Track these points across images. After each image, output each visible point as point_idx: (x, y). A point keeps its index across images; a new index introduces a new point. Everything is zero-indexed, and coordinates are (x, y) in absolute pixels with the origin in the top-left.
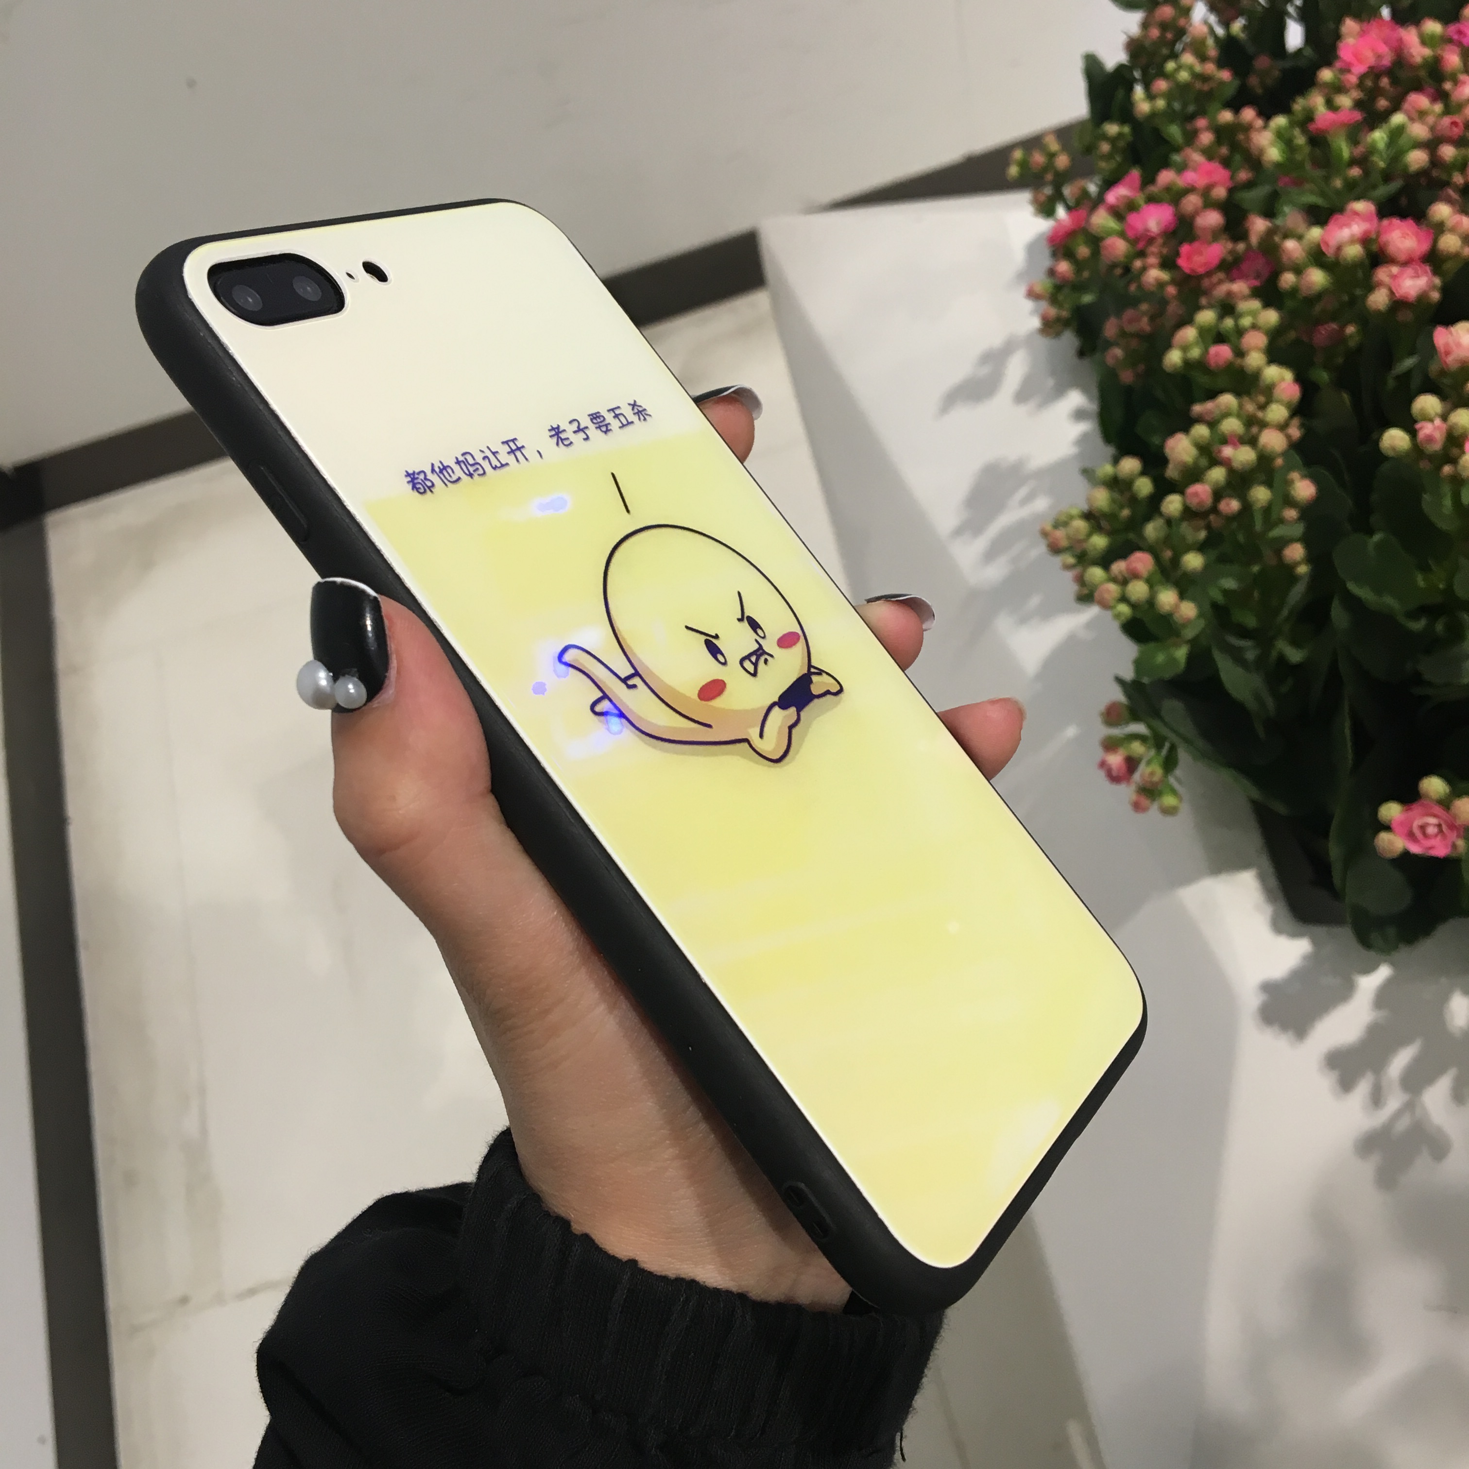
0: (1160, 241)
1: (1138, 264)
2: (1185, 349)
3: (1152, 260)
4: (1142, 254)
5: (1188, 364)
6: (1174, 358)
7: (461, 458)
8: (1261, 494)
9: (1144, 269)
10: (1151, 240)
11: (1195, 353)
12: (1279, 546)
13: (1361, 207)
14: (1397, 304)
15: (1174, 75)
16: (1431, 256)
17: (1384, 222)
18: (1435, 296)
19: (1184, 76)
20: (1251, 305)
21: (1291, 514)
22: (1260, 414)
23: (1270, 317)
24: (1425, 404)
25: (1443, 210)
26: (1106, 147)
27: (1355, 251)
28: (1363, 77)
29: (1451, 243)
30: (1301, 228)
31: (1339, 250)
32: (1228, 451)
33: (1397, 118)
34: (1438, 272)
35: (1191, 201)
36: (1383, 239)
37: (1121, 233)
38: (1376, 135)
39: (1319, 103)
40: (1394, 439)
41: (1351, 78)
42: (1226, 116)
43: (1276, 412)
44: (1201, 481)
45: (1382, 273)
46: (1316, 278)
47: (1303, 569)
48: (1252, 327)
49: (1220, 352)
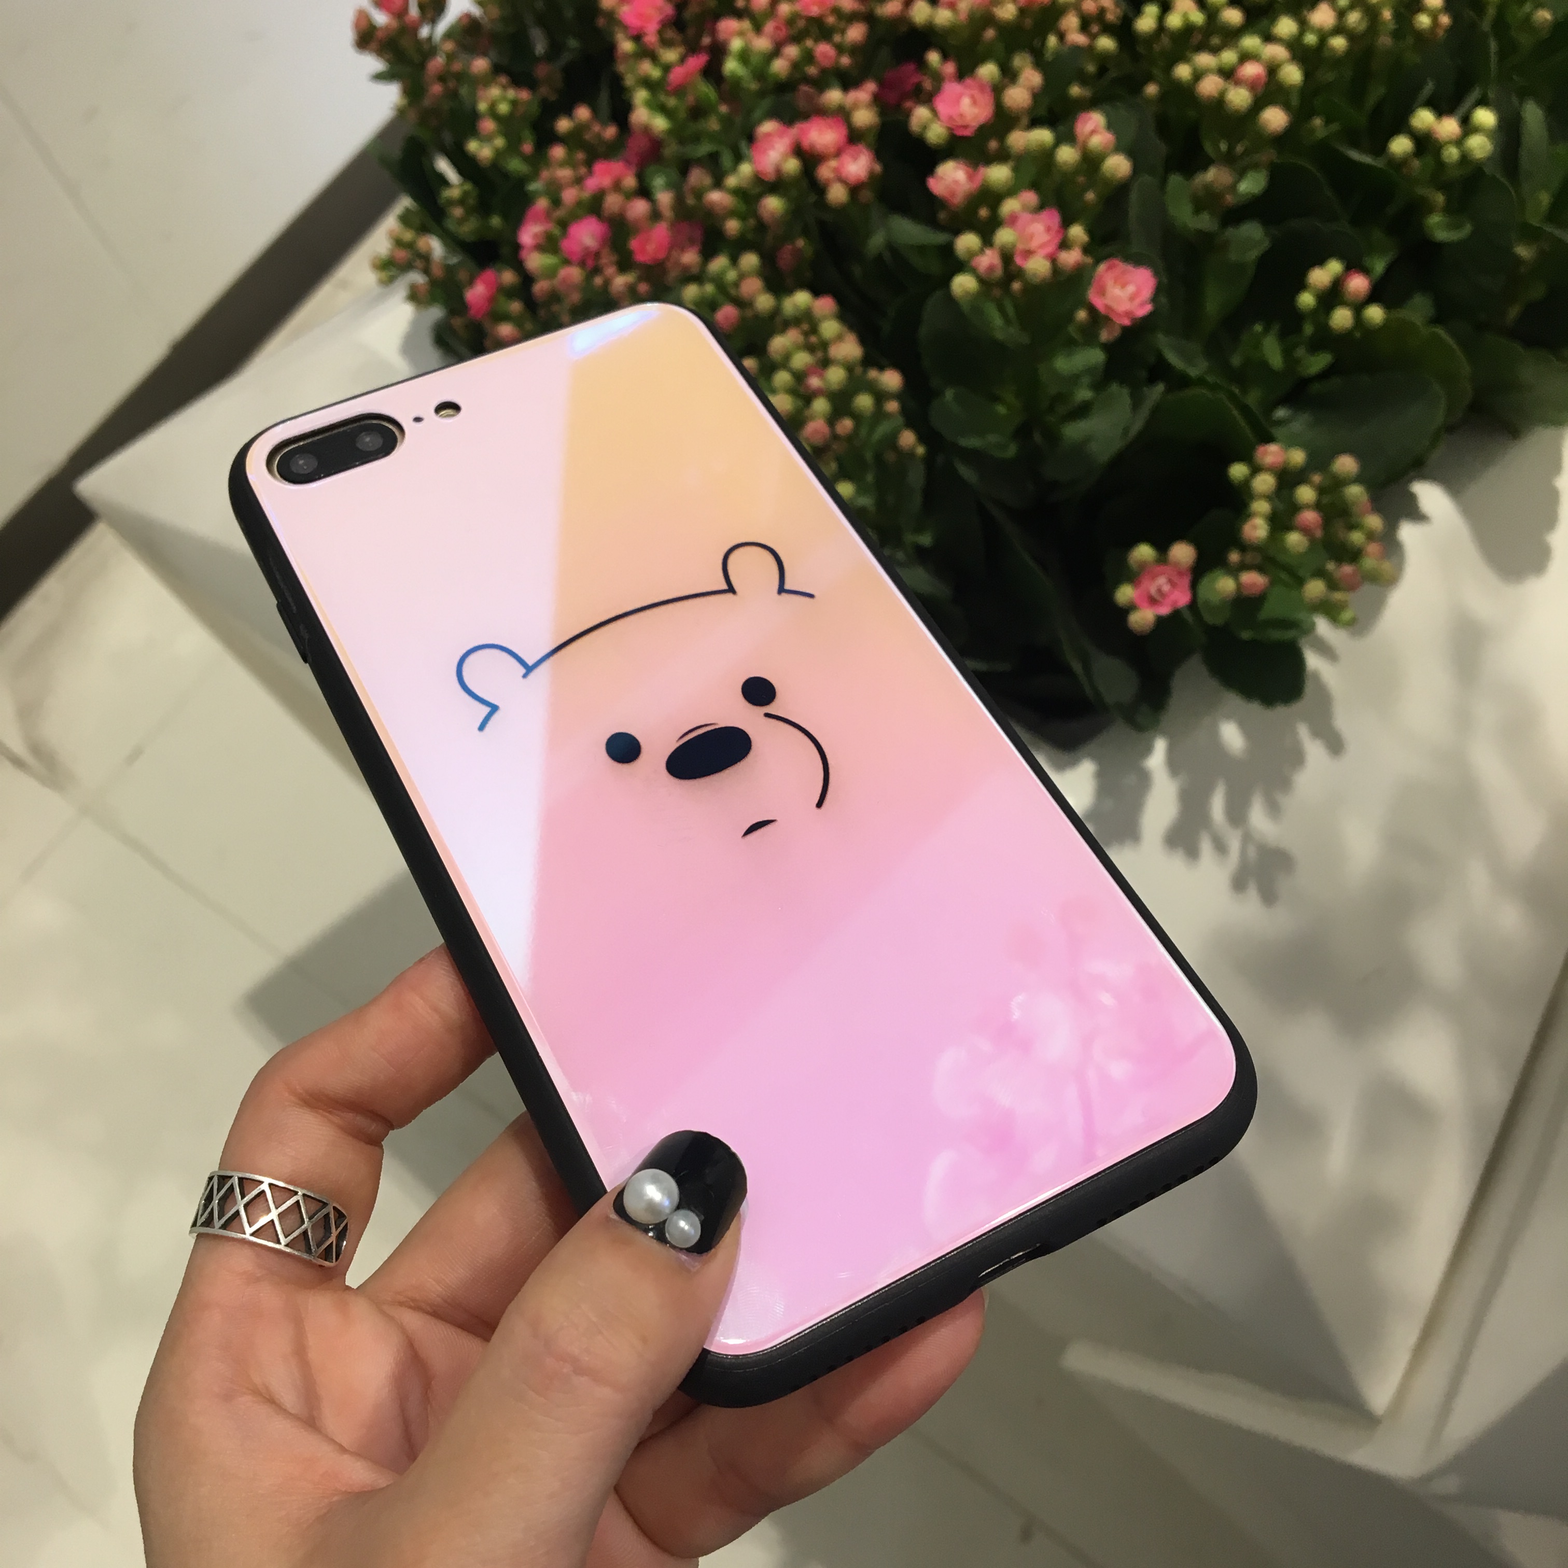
0: (605, 251)
1: (598, 281)
4: (596, 271)
8: (864, 401)
9: (607, 283)
10: (597, 255)
12: (891, 441)
13: (768, 127)
14: (855, 189)
15: (493, 112)
16: (854, 137)
17: (794, 131)
18: (878, 168)
19: (503, 108)
20: (719, 263)
21: (892, 406)
22: (813, 339)
23: (750, 260)
24: (967, 241)
25: (834, 96)
26: (458, 212)
27: (792, 165)
28: (660, 32)
29: (864, 117)
30: (707, 180)
31: (778, 171)
32: (815, 382)
33: (736, 44)
34: (869, 146)
35: (613, 202)
36: (806, 144)
37: (567, 262)
38: (731, 66)
39: (648, 69)
40: (963, 284)
41: (651, 38)
42: (563, 125)
43: (830, 328)
44: (812, 418)
45: (825, 172)
46: (773, 204)
47: (921, 450)
48: (742, 276)
49: (726, 314)
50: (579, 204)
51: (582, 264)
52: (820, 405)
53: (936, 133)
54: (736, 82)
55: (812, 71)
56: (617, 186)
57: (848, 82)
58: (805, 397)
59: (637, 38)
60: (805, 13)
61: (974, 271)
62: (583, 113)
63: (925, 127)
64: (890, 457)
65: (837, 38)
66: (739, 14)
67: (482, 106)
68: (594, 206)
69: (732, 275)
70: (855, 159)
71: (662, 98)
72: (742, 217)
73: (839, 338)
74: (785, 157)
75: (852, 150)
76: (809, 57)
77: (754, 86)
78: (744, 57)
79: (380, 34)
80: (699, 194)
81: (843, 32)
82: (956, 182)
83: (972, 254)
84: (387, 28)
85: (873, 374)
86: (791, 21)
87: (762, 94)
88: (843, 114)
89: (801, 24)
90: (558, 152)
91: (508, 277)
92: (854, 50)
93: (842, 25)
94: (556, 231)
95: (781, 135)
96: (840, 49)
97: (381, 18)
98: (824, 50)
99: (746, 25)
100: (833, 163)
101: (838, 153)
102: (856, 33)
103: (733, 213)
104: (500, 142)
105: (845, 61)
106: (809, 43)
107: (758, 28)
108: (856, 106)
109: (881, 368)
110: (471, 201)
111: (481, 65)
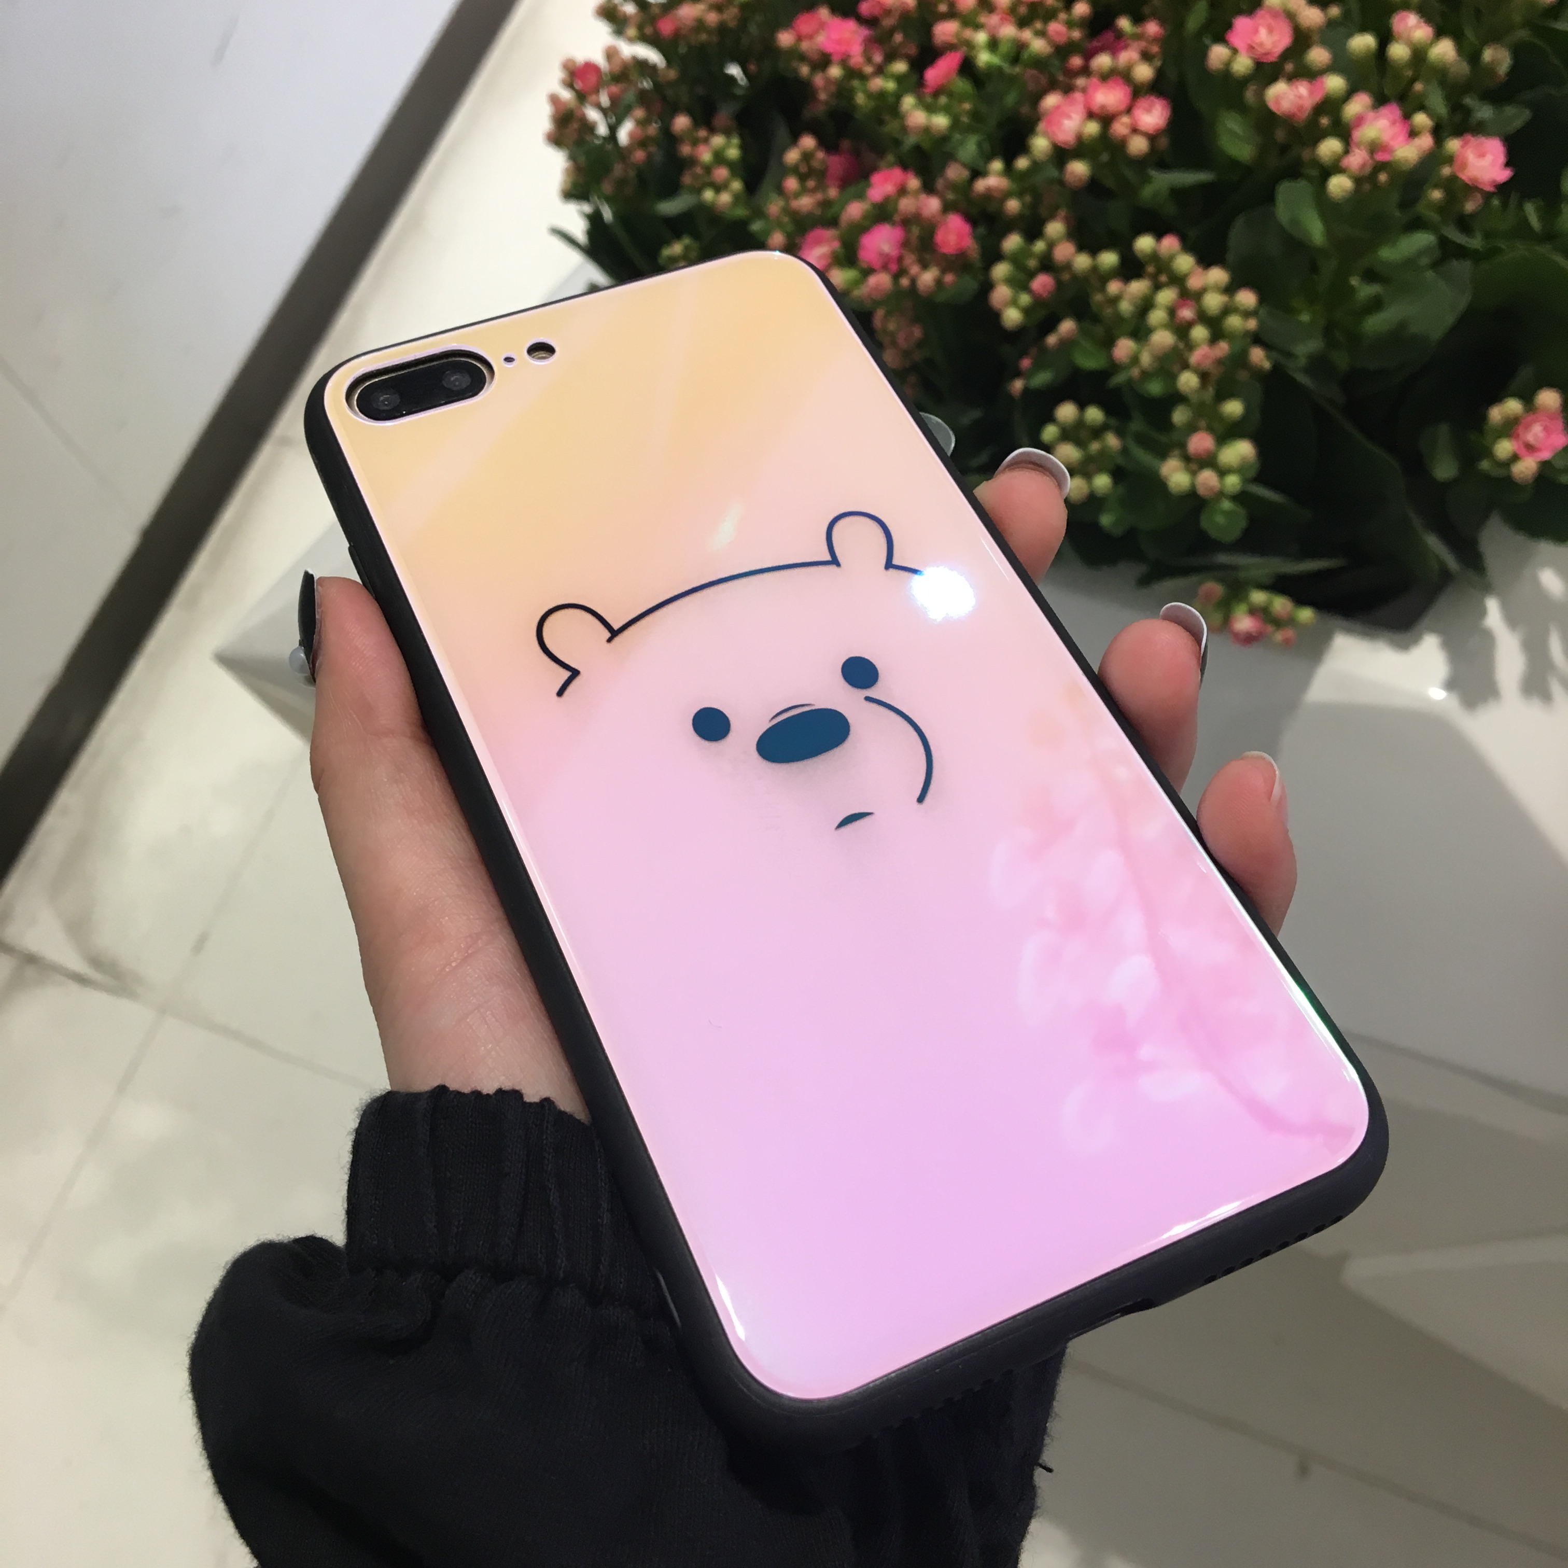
0: (906, 253)
1: (905, 282)
2: (1014, 303)
4: (901, 272)
6: (1012, 316)
8: (1234, 322)
11: (1025, 299)
12: (1244, 360)
13: (1051, 100)
17: (1078, 100)
20: (1012, 242)
21: (1252, 323)
23: (1055, 228)
24: (1330, 147)
25: (1104, 61)
27: (1093, 128)
28: (863, 50)
29: (1143, 72)
31: (1079, 136)
32: (1187, 313)
33: (976, 39)
34: (1157, 97)
36: (1096, 107)
37: (870, 271)
38: (984, 58)
40: (1339, 185)
42: (792, 156)
43: (1185, 262)
44: (1193, 348)
45: (1120, 128)
46: (1078, 169)
47: (1267, 364)
48: (1051, 245)
49: (1042, 283)
51: (887, 270)
52: (1199, 332)
53: (1243, 64)
54: (993, 69)
58: (1182, 330)
61: (1346, 172)
62: (807, 142)
63: (1227, 63)
65: (1065, 17)
67: (705, 157)
68: (885, 214)
69: (1037, 246)
70: (1149, 110)
71: (930, 99)
73: (1197, 271)
74: (1082, 123)
75: (1143, 103)
78: (992, 48)
82: (1300, 97)
83: (1337, 157)
85: (1236, 298)
89: (1022, 10)
90: (791, 183)
94: (845, 249)
95: (1068, 104)
98: (1055, 29)
100: (1125, 119)
101: (1129, 110)
102: (1081, 8)
103: (1007, 195)
104: (737, 186)
105: (1076, 34)
106: (1040, 26)
108: (1130, 64)
109: (1240, 291)
111: (682, 122)
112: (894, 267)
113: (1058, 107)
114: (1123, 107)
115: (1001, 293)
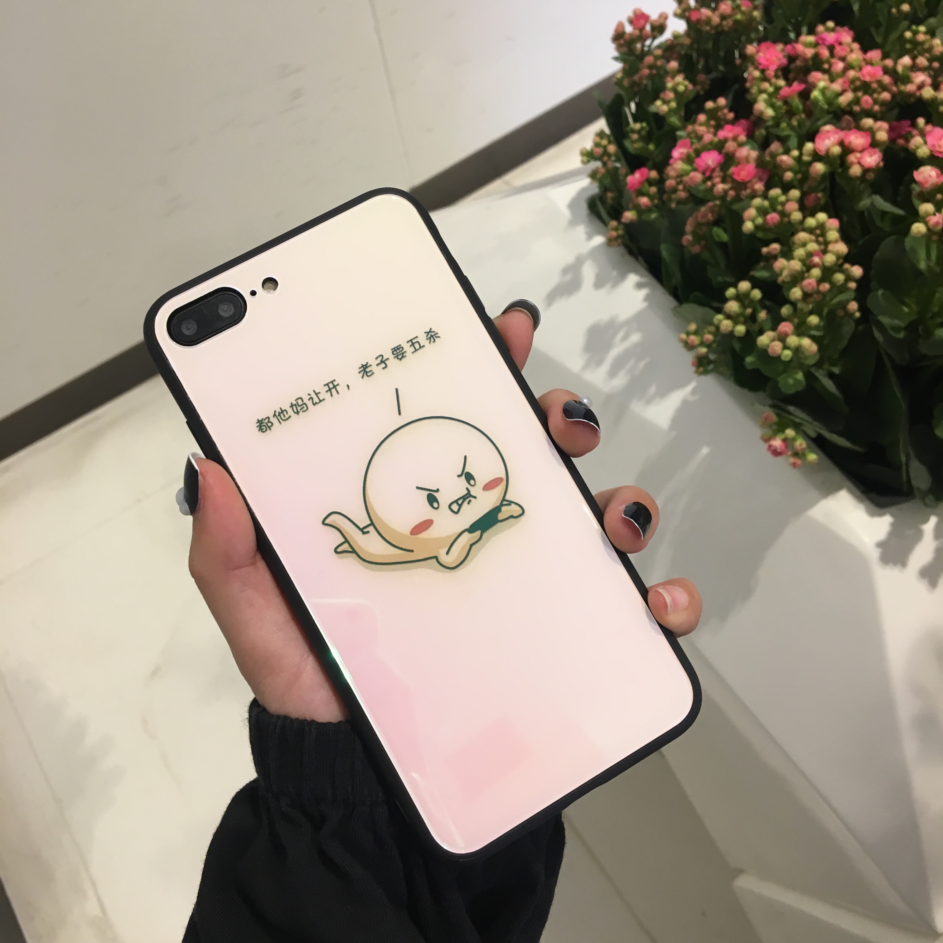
0: (718, 169)
1: (709, 183)
2: (753, 221)
3: (717, 180)
4: (710, 178)
5: (757, 228)
6: (748, 226)
7: (294, 403)
8: (839, 277)
9: (714, 185)
10: (713, 170)
11: (760, 221)
12: (843, 305)
13: (828, 127)
14: (866, 171)
15: (674, 90)
16: (874, 144)
17: (842, 134)
18: (882, 164)
19: (681, 88)
20: (775, 192)
21: (853, 285)
22: (821, 239)
23: (795, 193)
24: (927, 208)
25: (868, 122)
26: (635, 136)
27: (837, 150)
28: (776, 71)
29: (882, 136)
30: (781, 150)
31: (828, 151)
32: (816, 260)
33: (822, 84)
34: (880, 151)
35: (731, 146)
36: (847, 141)
37: (695, 170)
38: (816, 94)
39: (766, 85)
40: (918, 228)
41: (771, 73)
42: (710, 105)
43: (833, 235)
44: (808, 277)
45: (852, 158)
46: (819, 167)
47: (858, 315)
48: (788, 201)
49: (773, 217)
50: (711, 143)
51: (704, 173)
52: (816, 272)
53: (923, 152)
54: (816, 101)
55: (856, 108)
56: (735, 139)
57: (876, 117)
58: (808, 266)
59: (763, 71)
60: (862, 78)
61: (926, 223)
62: (722, 101)
63: (917, 148)
64: (840, 313)
65: (875, 95)
66: (825, 71)
67: (670, 85)
68: (719, 147)
69: (783, 198)
70: (871, 156)
71: (774, 100)
72: (795, 173)
73: (836, 241)
74: (834, 145)
75: (871, 150)
76: (857, 101)
77: (826, 107)
78: (823, 91)
79: (627, 37)
80: (774, 156)
81: (880, 93)
82: (930, 176)
83: (928, 214)
84: (630, 35)
85: (847, 266)
86: (852, 81)
87: (828, 112)
88: (871, 132)
89: (858, 83)
90: (702, 118)
91: (654, 174)
92: (883, 104)
93: (880, 90)
94: (693, 155)
95: (836, 133)
96: (875, 102)
97: (629, 29)
98: (867, 100)
99: (826, 77)
100: (858, 155)
101: (862, 151)
102: (886, 96)
103: (790, 169)
104: (673, 104)
105: (876, 108)
106: (860, 94)
107: (832, 80)
108: (879, 129)
109: (853, 264)
110: (643, 133)
111: (674, 65)
112: (708, 174)
113: (828, 132)
114: (860, 148)
115: (752, 212)
